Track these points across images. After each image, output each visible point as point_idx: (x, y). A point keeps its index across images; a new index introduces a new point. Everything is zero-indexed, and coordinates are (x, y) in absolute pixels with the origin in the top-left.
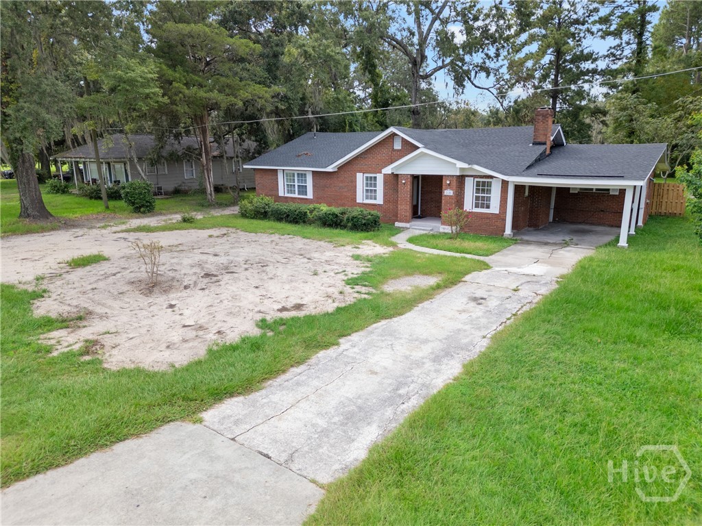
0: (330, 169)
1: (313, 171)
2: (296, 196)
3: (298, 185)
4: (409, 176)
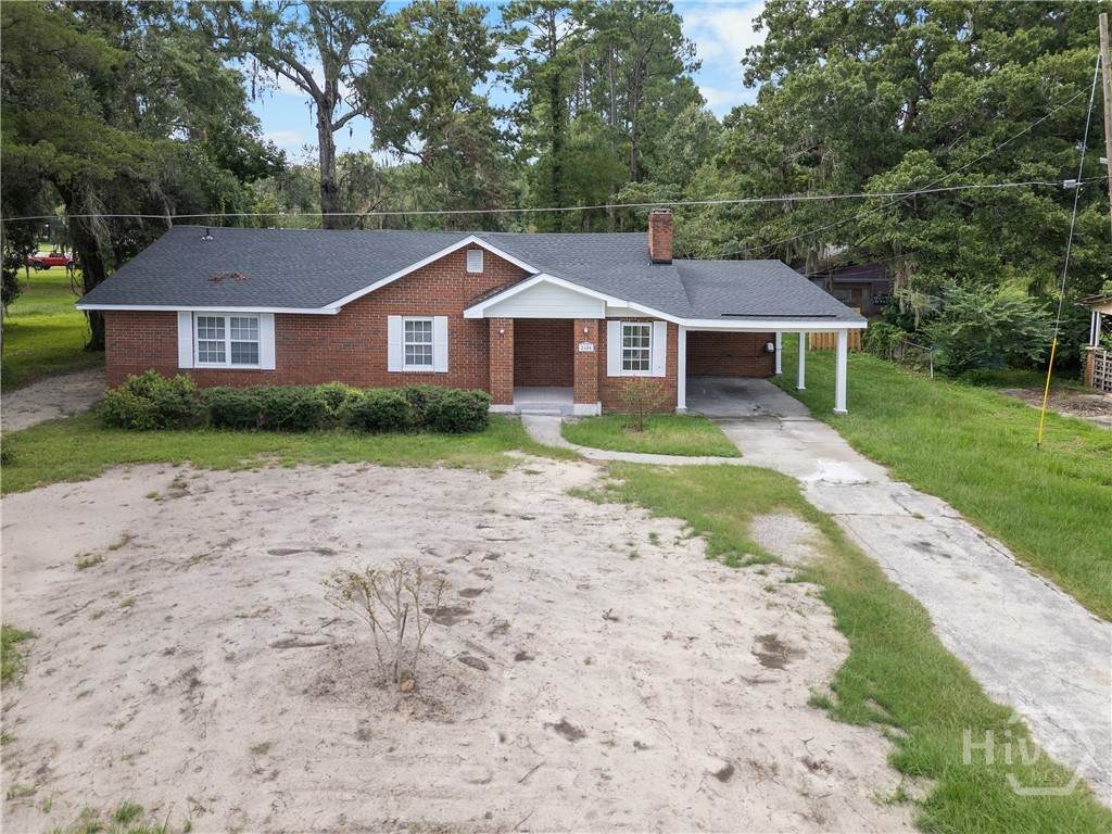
1: (277, 315)
2: (228, 365)
3: (232, 343)
4: (511, 322)
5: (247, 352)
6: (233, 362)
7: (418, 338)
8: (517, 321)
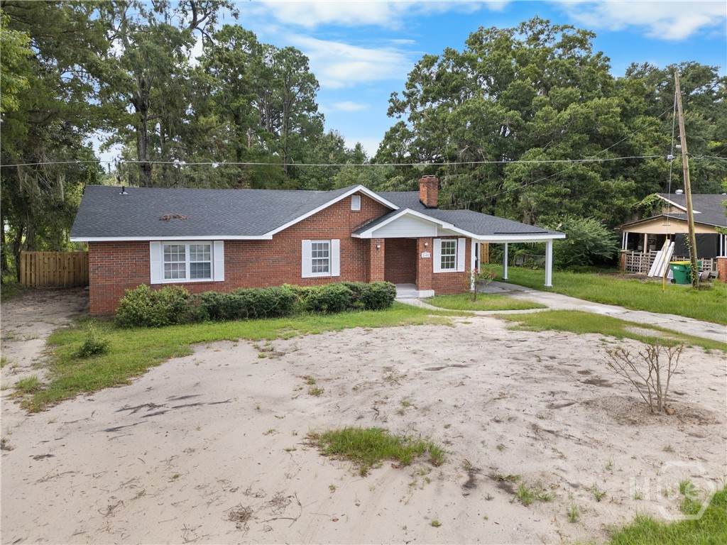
0: (268, 236)
1: (226, 241)
2: (188, 280)
3: (191, 263)
4: (383, 241)
5: (202, 269)
6: (191, 278)
7: (320, 254)
8: (386, 240)
